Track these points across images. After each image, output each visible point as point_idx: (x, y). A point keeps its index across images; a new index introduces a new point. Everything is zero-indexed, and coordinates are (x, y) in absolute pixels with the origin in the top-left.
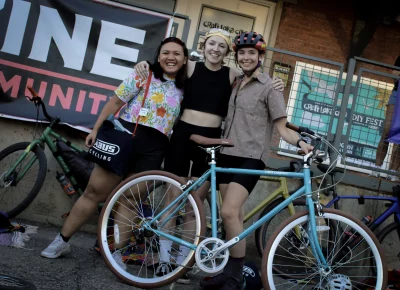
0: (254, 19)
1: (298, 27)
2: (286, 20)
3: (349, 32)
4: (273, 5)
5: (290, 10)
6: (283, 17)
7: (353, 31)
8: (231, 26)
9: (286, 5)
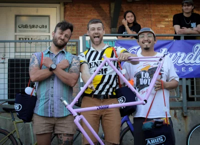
0: (49, 16)
1: (76, 16)
2: (67, 13)
3: (108, 11)
4: (58, 5)
5: (68, 6)
6: (65, 12)
7: (110, 10)
8: (35, 24)
9: (65, 4)
